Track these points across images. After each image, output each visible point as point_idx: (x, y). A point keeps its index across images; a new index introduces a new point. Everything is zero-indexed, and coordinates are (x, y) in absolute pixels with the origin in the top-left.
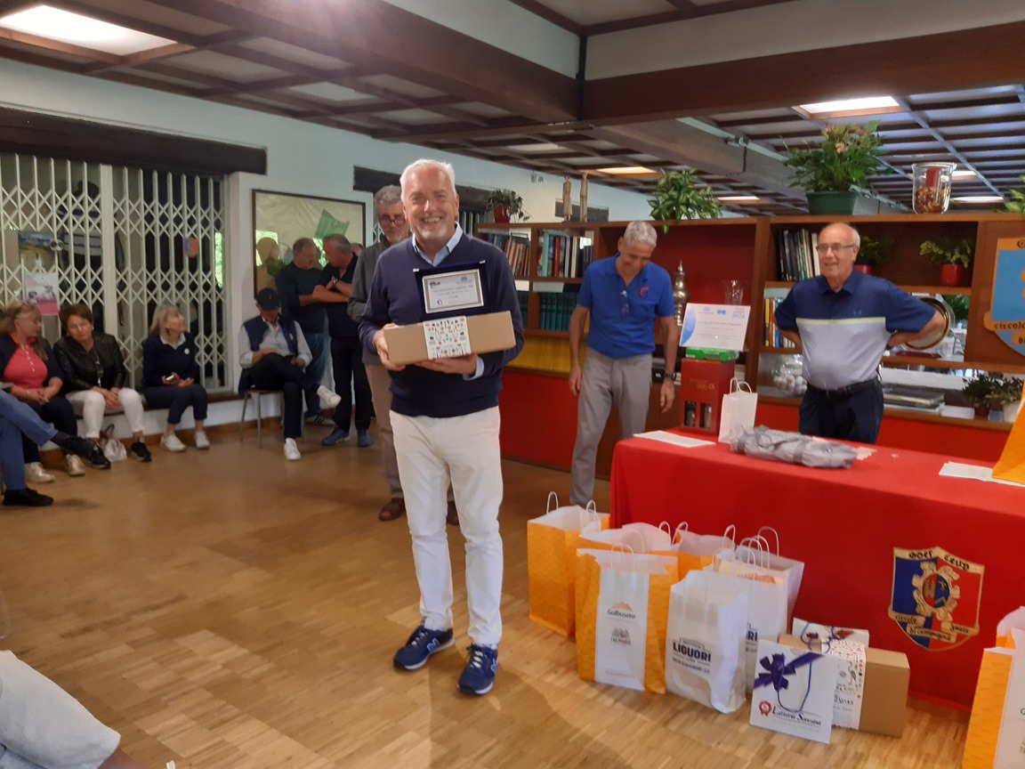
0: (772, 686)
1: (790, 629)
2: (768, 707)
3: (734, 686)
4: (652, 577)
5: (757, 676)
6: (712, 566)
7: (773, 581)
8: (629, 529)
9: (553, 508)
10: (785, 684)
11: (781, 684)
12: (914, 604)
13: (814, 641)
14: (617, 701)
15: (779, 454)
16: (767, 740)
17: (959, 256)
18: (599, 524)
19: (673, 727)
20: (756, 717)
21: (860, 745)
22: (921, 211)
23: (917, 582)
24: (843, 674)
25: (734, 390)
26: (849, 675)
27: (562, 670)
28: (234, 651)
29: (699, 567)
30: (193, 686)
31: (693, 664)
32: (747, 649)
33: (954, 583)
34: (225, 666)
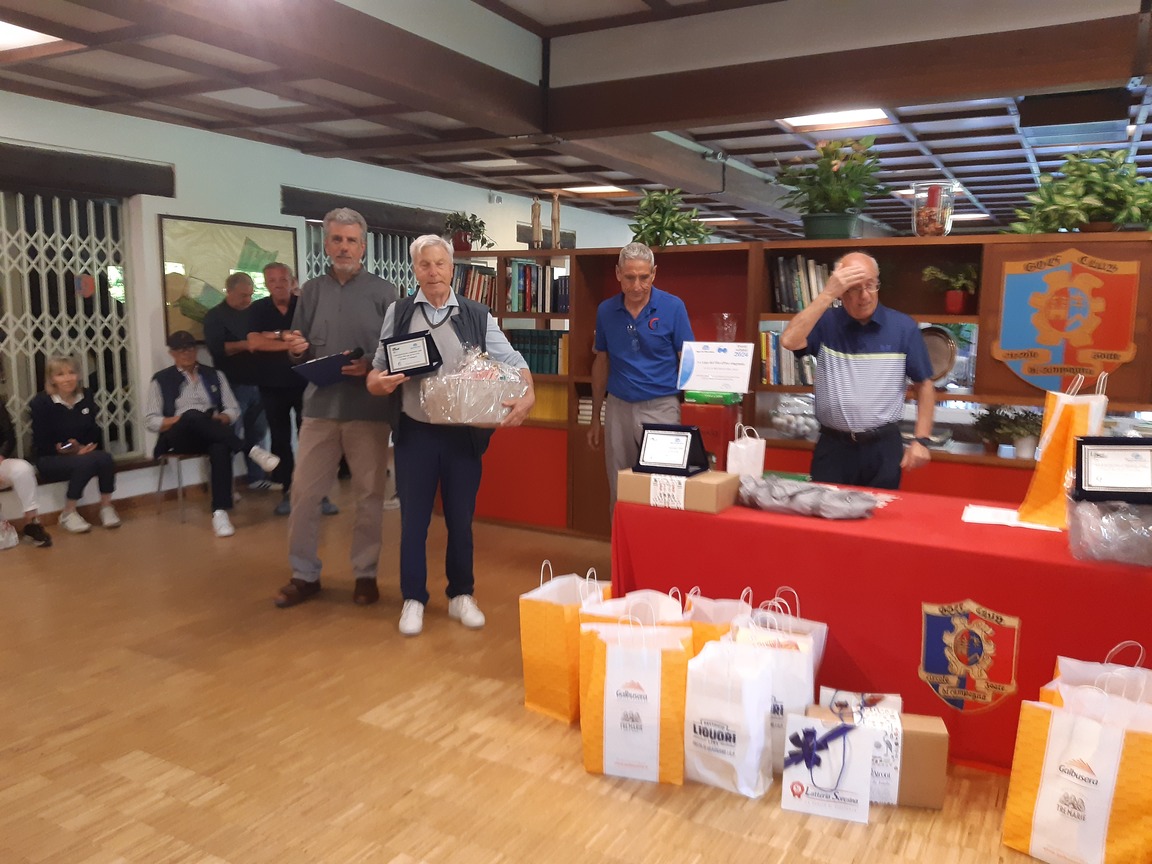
0: (803, 764)
1: (817, 700)
2: (800, 789)
3: (762, 768)
4: (665, 654)
5: (787, 755)
6: (729, 635)
7: (797, 648)
8: (634, 598)
9: (547, 579)
10: (818, 762)
11: (813, 762)
12: (946, 662)
13: (845, 711)
14: (633, 796)
15: (795, 506)
16: (802, 824)
17: (965, 282)
18: (601, 594)
19: (699, 819)
20: (787, 800)
21: (900, 824)
22: (923, 233)
23: (949, 639)
24: (878, 746)
25: (740, 436)
26: (884, 745)
27: (567, 765)
28: (176, 775)
29: (717, 638)
30: (133, 820)
31: (716, 747)
32: (772, 725)
33: (988, 638)
34: (167, 793)
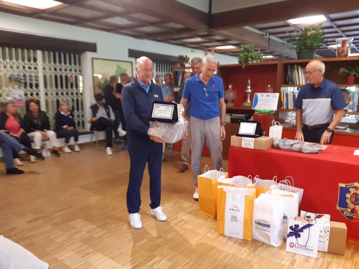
0: (294, 236)
1: (299, 215)
2: (293, 245)
3: (279, 237)
4: (246, 196)
5: (288, 233)
6: (269, 191)
7: (293, 197)
8: (235, 178)
9: (207, 171)
10: (299, 236)
12: (347, 204)
13: (309, 219)
14: (234, 243)
15: (293, 148)
16: (293, 257)
17: (354, 73)
18: (224, 176)
19: (257, 252)
20: (288, 248)
21: (328, 258)
22: (339, 56)
23: (348, 196)
24: (321, 232)
25: (274, 125)
26: (324, 232)
27: (213, 231)
28: (91, 227)
29: (264, 192)
30: (76, 240)
31: (263, 229)
32: (283, 222)
34: (88, 232)
